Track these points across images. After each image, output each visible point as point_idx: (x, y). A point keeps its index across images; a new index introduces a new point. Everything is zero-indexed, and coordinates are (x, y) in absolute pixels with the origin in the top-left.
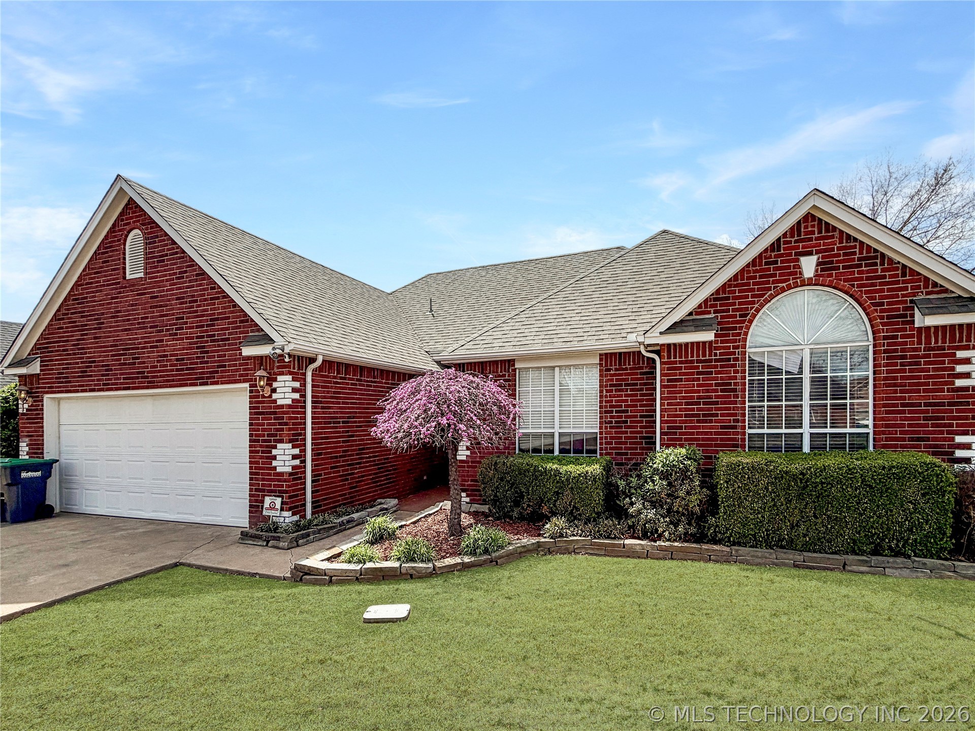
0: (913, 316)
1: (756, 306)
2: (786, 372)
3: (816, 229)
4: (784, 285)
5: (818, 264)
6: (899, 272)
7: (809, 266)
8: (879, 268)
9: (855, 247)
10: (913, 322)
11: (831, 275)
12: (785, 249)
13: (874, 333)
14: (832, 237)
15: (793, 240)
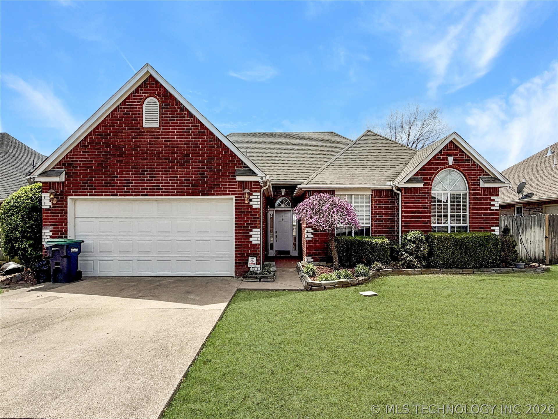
0: (480, 183)
1: (434, 174)
2: (443, 201)
3: (453, 146)
4: (443, 167)
5: (454, 160)
6: (476, 166)
7: (451, 159)
8: (471, 164)
9: (464, 155)
10: (480, 185)
11: (457, 165)
12: (443, 153)
13: (469, 188)
14: (457, 150)
15: (446, 149)
